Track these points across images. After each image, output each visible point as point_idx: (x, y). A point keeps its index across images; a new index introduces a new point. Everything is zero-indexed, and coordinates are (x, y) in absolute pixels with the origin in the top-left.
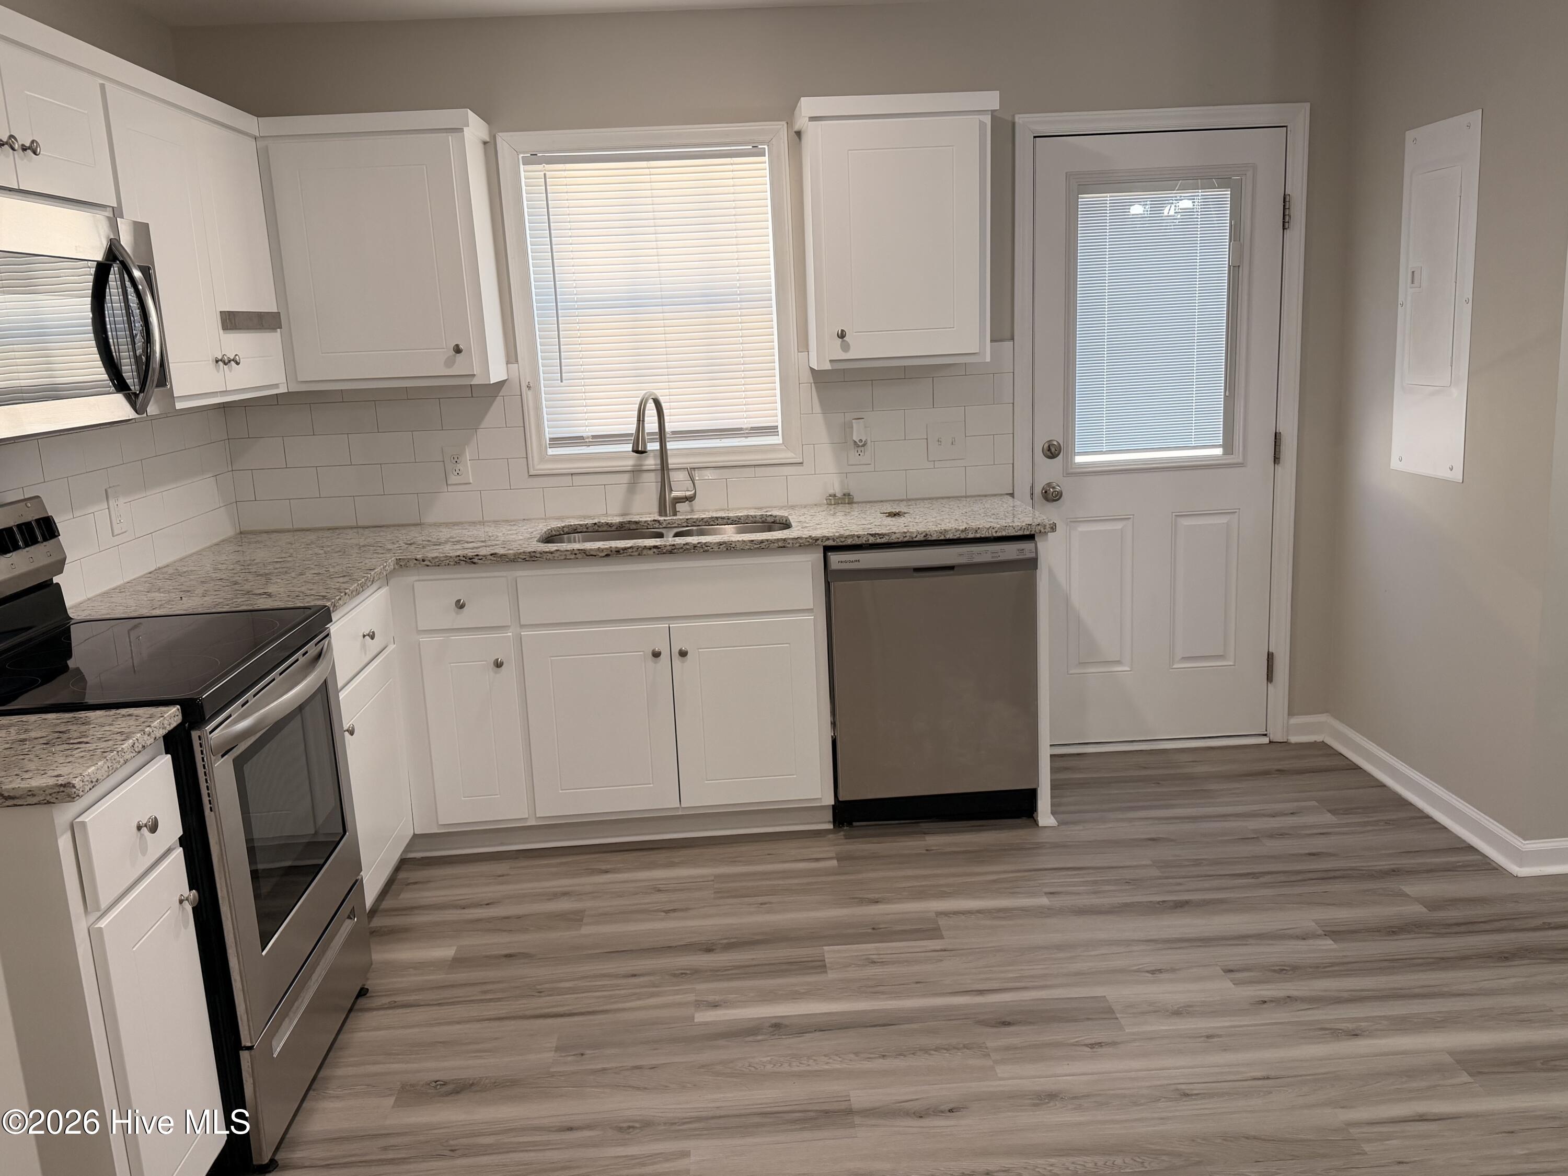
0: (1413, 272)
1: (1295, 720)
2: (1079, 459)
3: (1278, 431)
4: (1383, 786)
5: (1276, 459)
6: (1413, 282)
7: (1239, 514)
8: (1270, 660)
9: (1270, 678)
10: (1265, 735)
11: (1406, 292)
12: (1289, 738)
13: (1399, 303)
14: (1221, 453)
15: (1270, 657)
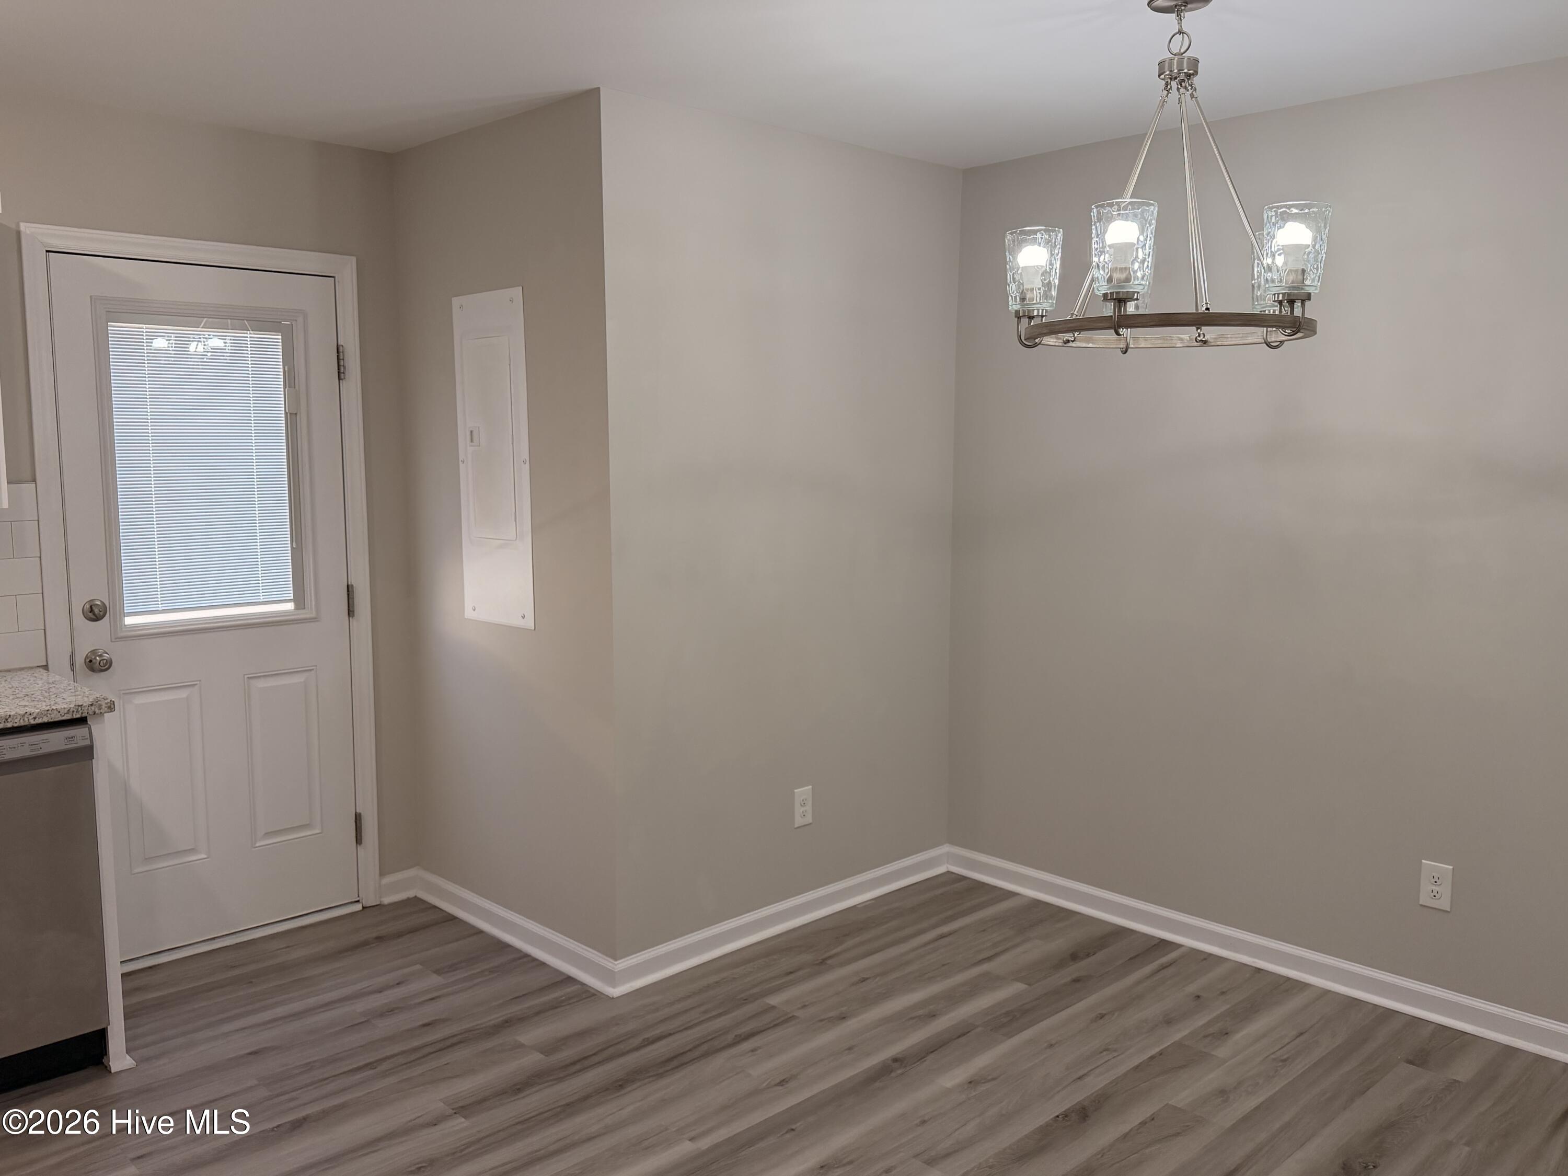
0: (471, 432)
1: (387, 880)
2: (129, 621)
3: (349, 583)
4: (480, 932)
5: (351, 612)
6: (472, 441)
7: (316, 671)
8: (358, 822)
9: (359, 840)
10: (358, 901)
11: (465, 449)
12: (382, 899)
13: (460, 460)
14: (293, 609)
15: (358, 818)
